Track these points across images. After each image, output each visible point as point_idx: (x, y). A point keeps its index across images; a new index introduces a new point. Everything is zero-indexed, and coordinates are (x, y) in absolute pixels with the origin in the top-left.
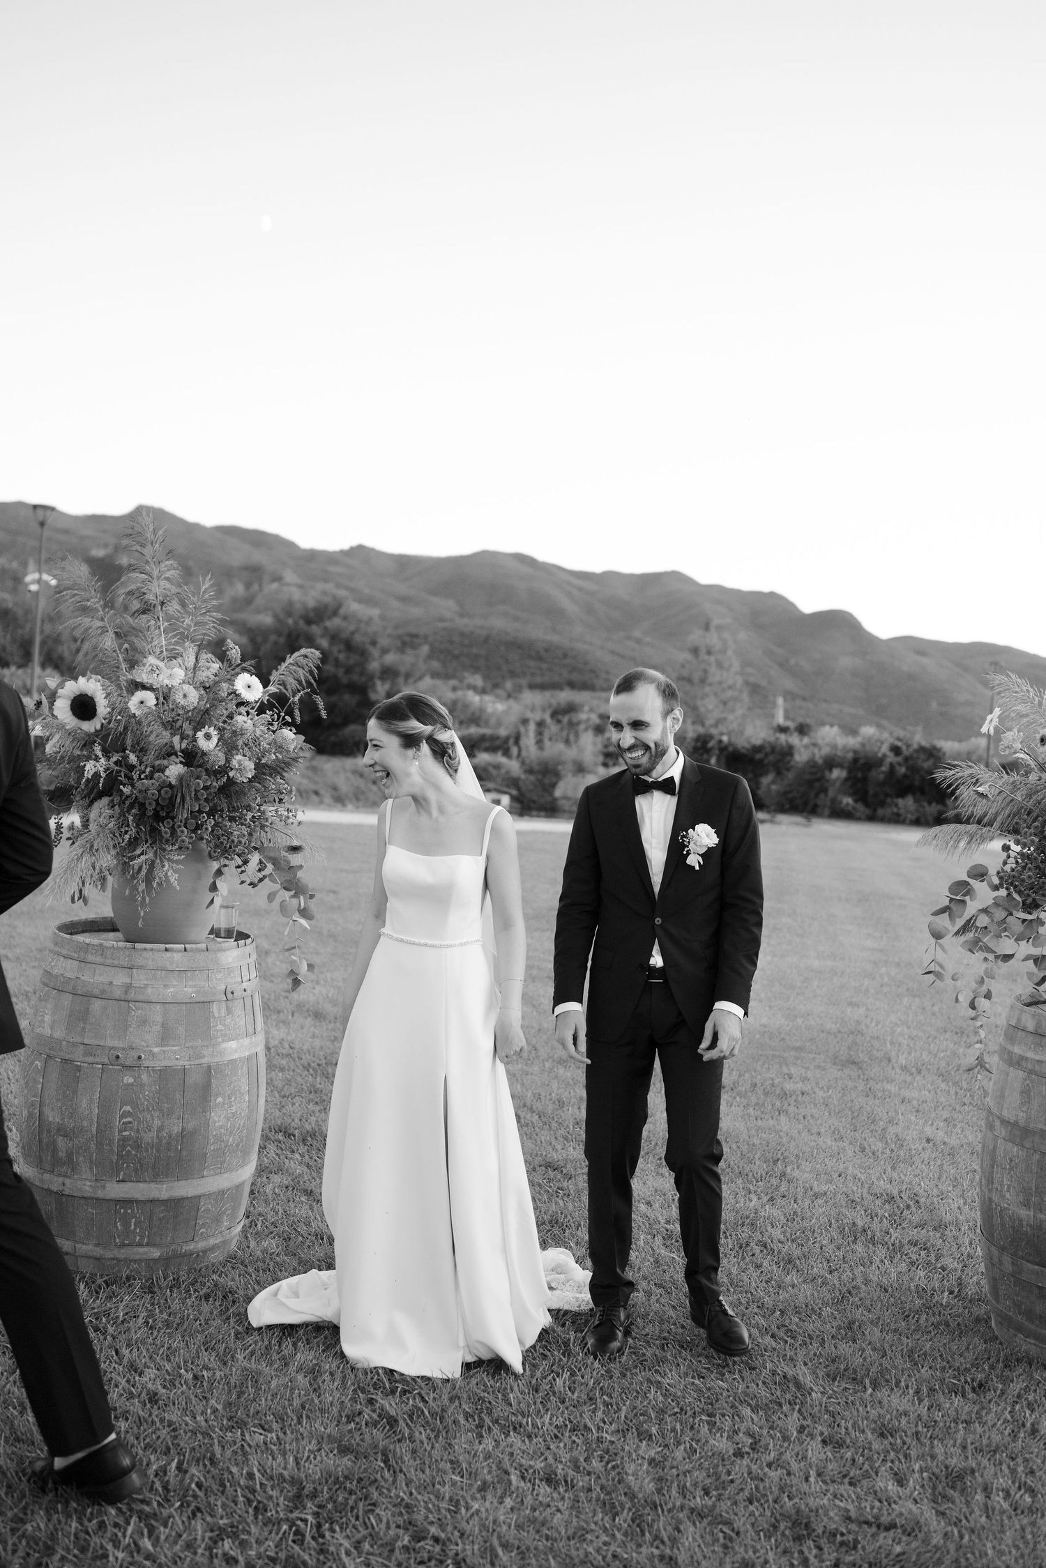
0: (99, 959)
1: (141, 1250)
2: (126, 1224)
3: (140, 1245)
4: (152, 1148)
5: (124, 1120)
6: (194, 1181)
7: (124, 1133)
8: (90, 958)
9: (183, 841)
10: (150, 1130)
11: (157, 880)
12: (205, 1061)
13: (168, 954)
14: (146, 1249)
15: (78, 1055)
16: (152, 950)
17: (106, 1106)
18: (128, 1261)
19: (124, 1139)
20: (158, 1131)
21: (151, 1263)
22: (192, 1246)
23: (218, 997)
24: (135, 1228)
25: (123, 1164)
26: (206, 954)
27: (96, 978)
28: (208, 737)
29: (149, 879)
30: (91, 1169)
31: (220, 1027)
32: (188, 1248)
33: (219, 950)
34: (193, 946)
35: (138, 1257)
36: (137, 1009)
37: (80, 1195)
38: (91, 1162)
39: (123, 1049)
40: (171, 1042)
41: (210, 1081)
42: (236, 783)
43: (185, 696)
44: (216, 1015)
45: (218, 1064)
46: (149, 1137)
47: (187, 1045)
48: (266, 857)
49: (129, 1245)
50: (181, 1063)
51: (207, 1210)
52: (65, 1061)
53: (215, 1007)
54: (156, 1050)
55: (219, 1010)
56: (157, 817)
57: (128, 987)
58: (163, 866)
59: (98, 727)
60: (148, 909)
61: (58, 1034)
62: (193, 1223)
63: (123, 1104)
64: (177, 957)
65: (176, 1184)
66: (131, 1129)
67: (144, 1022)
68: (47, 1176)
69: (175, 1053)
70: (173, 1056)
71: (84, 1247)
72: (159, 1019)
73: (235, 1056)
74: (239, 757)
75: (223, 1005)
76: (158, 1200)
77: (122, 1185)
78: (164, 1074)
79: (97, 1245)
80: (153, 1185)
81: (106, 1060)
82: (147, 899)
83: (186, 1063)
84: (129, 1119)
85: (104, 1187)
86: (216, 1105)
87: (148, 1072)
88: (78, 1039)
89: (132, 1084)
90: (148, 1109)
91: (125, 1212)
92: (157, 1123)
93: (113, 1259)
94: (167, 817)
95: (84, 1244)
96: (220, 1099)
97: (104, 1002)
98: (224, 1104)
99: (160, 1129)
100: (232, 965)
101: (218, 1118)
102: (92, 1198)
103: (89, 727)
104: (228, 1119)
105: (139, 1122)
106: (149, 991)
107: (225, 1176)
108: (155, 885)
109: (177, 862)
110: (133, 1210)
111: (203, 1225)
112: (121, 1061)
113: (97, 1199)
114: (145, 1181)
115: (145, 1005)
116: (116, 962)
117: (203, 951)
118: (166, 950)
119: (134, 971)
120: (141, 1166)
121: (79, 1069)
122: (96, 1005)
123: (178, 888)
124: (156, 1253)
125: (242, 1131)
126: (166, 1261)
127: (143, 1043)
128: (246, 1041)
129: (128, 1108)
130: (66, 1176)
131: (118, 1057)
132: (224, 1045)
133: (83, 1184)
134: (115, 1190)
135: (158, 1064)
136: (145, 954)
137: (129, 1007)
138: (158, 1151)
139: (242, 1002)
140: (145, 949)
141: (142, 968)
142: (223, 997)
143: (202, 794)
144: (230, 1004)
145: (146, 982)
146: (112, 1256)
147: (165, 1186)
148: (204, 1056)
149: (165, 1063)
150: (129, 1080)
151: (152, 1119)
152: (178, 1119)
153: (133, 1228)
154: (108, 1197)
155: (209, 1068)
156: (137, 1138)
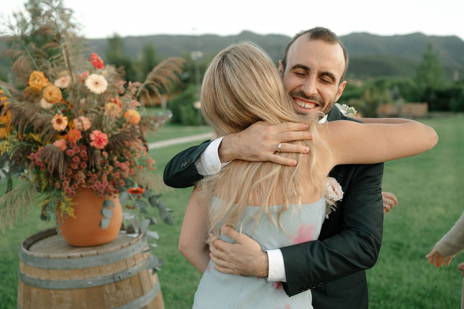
9: (68, 190)
13: (70, 260)
23: (108, 282)
28: (59, 121)
31: (111, 299)
36: (55, 294)
43: (50, 94)
44: (108, 293)
53: (107, 289)
55: (111, 289)
57: (48, 281)
64: (76, 261)
67: (61, 302)
74: (95, 133)
75: (114, 285)
106: (61, 283)
109: (69, 201)
115: (59, 292)
117: (93, 255)
118: (69, 257)
122: (34, 291)
123: (75, 217)
139: (129, 280)
140: (56, 258)
141: (54, 269)
142: (112, 281)
143: (76, 159)
144: (119, 284)
145: (58, 278)
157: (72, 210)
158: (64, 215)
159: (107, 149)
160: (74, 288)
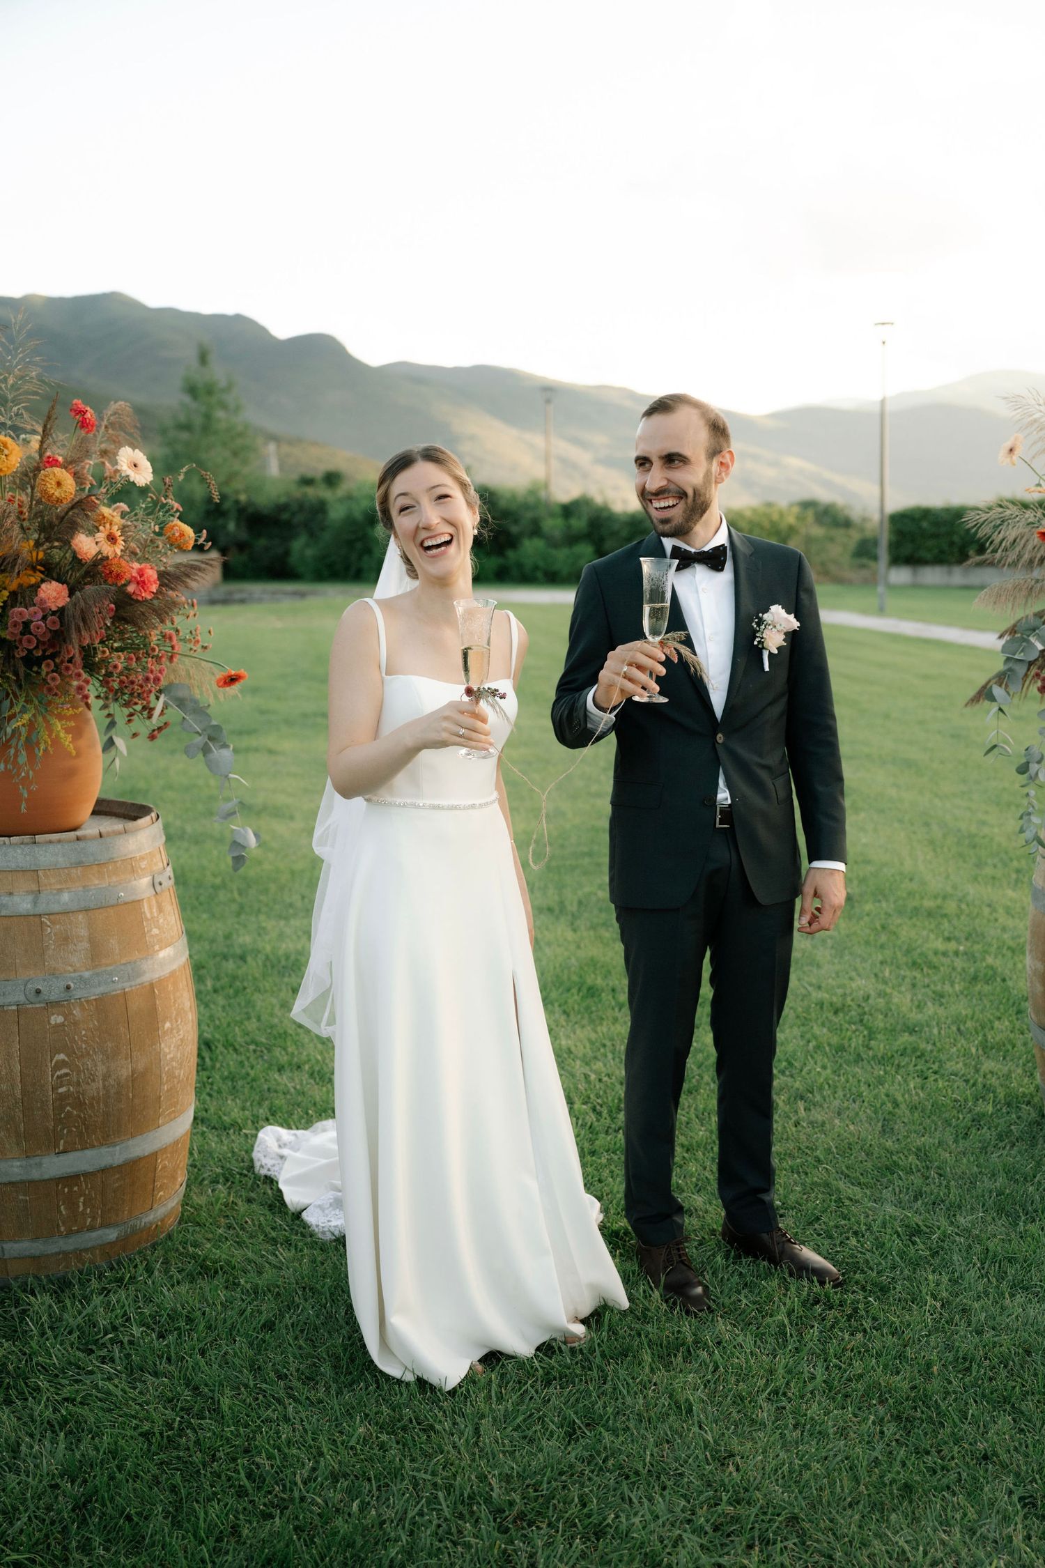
1: (94, 1234)
2: (72, 1205)
3: (92, 1228)
4: (98, 1103)
5: (58, 1073)
6: (150, 1134)
7: (61, 1090)
10: (94, 1080)
11: (42, 747)
12: (146, 978)
13: (82, 844)
14: (100, 1232)
16: (59, 841)
17: (30, 1059)
18: (78, 1253)
19: (62, 1098)
20: (104, 1080)
21: (106, 1249)
22: (151, 1217)
23: (146, 892)
24: (85, 1209)
25: (62, 1129)
28: (111, 539)
29: (31, 745)
30: (18, 1144)
31: (155, 931)
32: (147, 1220)
35: (90, 1245)
36: (54, 924)
37: (5, 1181)
38: (18, 1135)
39: (43, 979)
40: (104, 961)
41: (155, 1004)
42: (137, 601)
44: (148, 916)
45: (160, 981)
46: (92, 1089)
47: (123, 961)
48: (171, 699)
49: (78, 1231)
50: (120, 986)
51: (164, 1167)
53: (145, 906)
54: (87, 974)
55: (150, 908)
56: (31, 661)
57: (36, 895)
58: (49, 728)
60: (34, 787)
62: (151, 1187)
63: (55, 1051)
65: (130, 1142)
66: (69, 1083)
67: (65, 939)
69: (111, 974)
70: (110, 980)
71: (16, 1246)
72: (84, 932)
73: (175, 966)
74: (135, 567)
75: (153, 902)
76: (111, 1168)
77: (63, 1157)
78: (102, 1005)
79: (35, 1240)
80: (104, 1150)
81: (22, 998)
83: (124, 985)
84: (64, 1071)
85: (40, 1165)
86: (165, 1033)
87: (81, 1005)
89: (63, 1024)
90: (88, 1054)
91: (70, 1191)
92: (101, 1069)
93: (58, 1253)
94: (44, 658)
95: (16, 1242)
96: (168, 1025)
98: (172, 1029)
99: (106, 1077)
101: (167, 1048)
102: (22, 1182)
104: (178, 1048)
105: (78, 1072)
106: (66, 897)
107: (179, 1120)
108: (41, 753)
110: (80, 1186)
111: (161, 1188)
112: (43, 996)
113: (32, 1182)
114: (94, 1146)
115: (62, 917)
116: (13, 866)
118: (78, 839)
120: (87, 1129)
124: (112, 1235)
126: (123, 1242)
127: (70, 968)
129: (62, 1056)
131: (38, 992)
132: (162, 954)
133: (8, 1168)
134: (54, 1165)
135: (96, 992)
136: (51, 848)
137: (41, 922)
138: (106, 1105)
139: (168, 894)
140: (50, 842)
142: (151, 892)
144: (160, 899)
145: (59, 887)
146: (57, 1250)
147: (118, 1148)
148: (145, 972)
149: (101, 990)
150: (57, 1019)
151: (96, 1066)
152: (126, 1059)
153: (81, 1209)
154: (46, 1177)
155: (152, 985)
156: (78, 1092)
157: (70, 737)
160: (92, 906)
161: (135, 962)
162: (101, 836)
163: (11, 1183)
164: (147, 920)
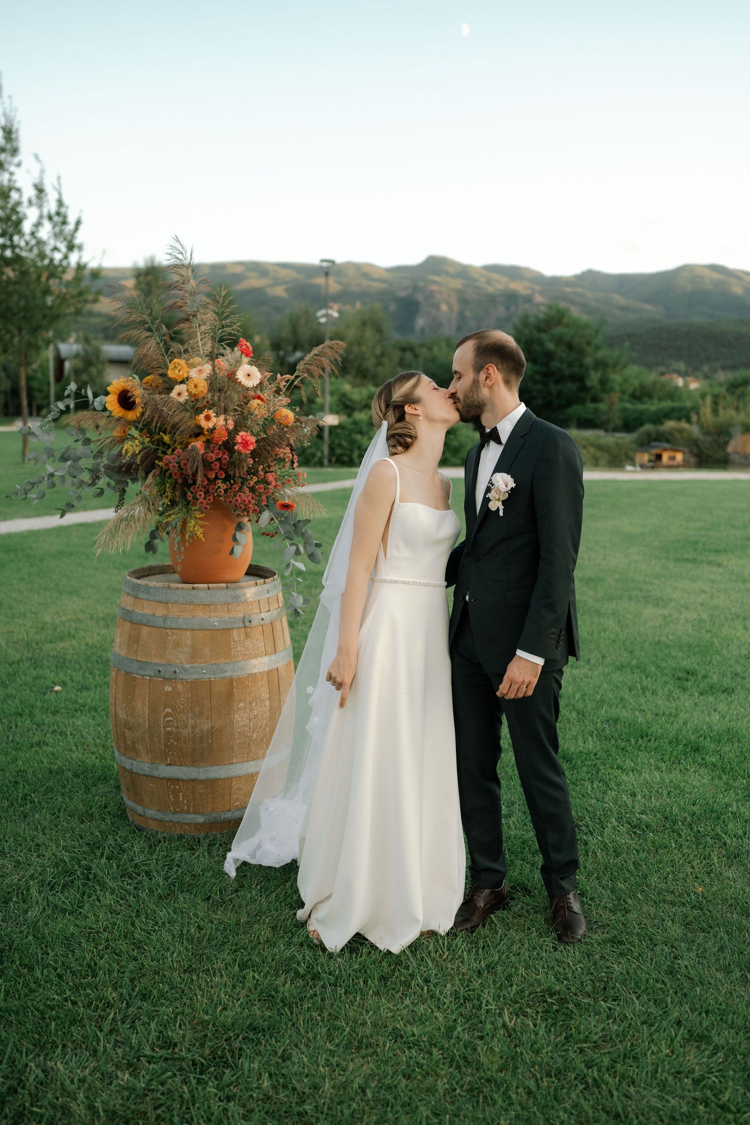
0: (146, 596)
1: (189, 816)
2: (176, 797)
3: (188, 812)
4: (189, 741)
5: (167, 719)
6: (225, 766)
7: (168, 729)
8: (141, 595)
9: (202, 503)
10: (186, 727)
11: (188, 534)
12: (228, 674)
13: (195, 592)
14: (193, 816)
15: (134, 667)
16: (182, 588)
17: (154, 709)
18: (181, 824)
19: (168, 733)
20: (192, 728)
21: (199, 826)
22: (229, 816)
23: (237, 625)
24: (183, 800)
25: (169, 752)
26: (226, 591)
27: (146, 610)
28: (208, 418)
29: (183, 533)
30: (147, 754)
31: (239, 648)
32: (226, 816)
33: (237, 588)
34: (215, 585)
35: (187, 821)
36: (173, 634)
37: (142, 773)
38: (147, 749)
39: (163, 665)
40: (199, 660)
41: (232, 691)
43: (196, 386)
44: (236, 639)
45: (239, 678)
46: (186, 732)
47: (213, 662)
49: (179, 812)
50: (207, 676)
51: (239, 788)
52: (127, 673)
53: (235, 633)
54: (187, 666)
55: (238, 635)
57: (165, 618)
58: (191, 522)
59: (138, 415)
61: (123, 653)
62: (229, 797)
63: (166, 706)
64: (202, 594)
65: (210, 768)
66: (172, 726)
67: (178, 644)
68: (123, 758)
69: (202, 668)
70: (201, 672)
71: (151, 811)
72: (189, 642)
73: (255, 671)
74: (242, 433)
75: (242, 631)
76: (197, 780)
77: (169, 768)
78: (194, 685)
79: (158, 811)
80: (192, 769)
81: (152, 674)
82: (182, 549)
83: (211, 676)
84: (170, 718)
85: (157, 769)
86: (239, 709)
87: (183, 683)
88: (134, 657)
89: (171, 692)
90: (184, 711)
91: (175, 788)
92: (191, 722)
93: (170, 822)
95: (151, 809)
96: (242, 704)
97: (150, 629)
98: (245, 708)
99: (194, 727)
100: (250, 600)
101: (240, 719)
102: (150, 776)
103: (132, 415)
104: (250, 720)
105: (178, 721)
106: (181, 620)
107: (251, 763)
108: (187, 538)
109: (200, 519)
110: (180, 786)
111: (238, 800)
112: (162, 674)
113: (154, 777)
114: (187, 765)
115: (178, 632)
116: (157, 599)
117: (222, 588)
118: (193, 588)
119: (170, 605)
120: (182, 754)
121: (135, 679)
122: (145, 631)
123: (204, 540)
124: (200, 819)
125: (265, 729)
126: (208, 825)
127: (178, 661)
128: (266, 659)
129: (169, 710)
130: (133, 759)
131: (159, 671)
133: (143, 766)
134: (165, 771)
135: (192, 677)
136: (177, 592)
137: (167, 633)
138: (194, 743)
139: (260, 628)
140: (177, 588)
141: (175, 602)
142: (242, 625)
143: (216, 465)
144: (249, 630)
145: (178, 614)
146: (168, 819)
147: (201, 770)
148: (226, 671)
149: (195, 676)
150: (168, 689)
151: (188, 719)
152: (207, 719)
153: (181, 799)
154: (161, 776)
155: (231, 680)
156: (177, 733)
157: (202, 530)
158: (189, 536)
159: (254, 454)
160: (196, 628)
161: (220, 664)
162: (209, 589)
163: (145, 775)
164: (234, 641)
